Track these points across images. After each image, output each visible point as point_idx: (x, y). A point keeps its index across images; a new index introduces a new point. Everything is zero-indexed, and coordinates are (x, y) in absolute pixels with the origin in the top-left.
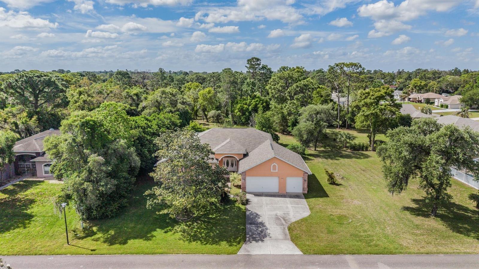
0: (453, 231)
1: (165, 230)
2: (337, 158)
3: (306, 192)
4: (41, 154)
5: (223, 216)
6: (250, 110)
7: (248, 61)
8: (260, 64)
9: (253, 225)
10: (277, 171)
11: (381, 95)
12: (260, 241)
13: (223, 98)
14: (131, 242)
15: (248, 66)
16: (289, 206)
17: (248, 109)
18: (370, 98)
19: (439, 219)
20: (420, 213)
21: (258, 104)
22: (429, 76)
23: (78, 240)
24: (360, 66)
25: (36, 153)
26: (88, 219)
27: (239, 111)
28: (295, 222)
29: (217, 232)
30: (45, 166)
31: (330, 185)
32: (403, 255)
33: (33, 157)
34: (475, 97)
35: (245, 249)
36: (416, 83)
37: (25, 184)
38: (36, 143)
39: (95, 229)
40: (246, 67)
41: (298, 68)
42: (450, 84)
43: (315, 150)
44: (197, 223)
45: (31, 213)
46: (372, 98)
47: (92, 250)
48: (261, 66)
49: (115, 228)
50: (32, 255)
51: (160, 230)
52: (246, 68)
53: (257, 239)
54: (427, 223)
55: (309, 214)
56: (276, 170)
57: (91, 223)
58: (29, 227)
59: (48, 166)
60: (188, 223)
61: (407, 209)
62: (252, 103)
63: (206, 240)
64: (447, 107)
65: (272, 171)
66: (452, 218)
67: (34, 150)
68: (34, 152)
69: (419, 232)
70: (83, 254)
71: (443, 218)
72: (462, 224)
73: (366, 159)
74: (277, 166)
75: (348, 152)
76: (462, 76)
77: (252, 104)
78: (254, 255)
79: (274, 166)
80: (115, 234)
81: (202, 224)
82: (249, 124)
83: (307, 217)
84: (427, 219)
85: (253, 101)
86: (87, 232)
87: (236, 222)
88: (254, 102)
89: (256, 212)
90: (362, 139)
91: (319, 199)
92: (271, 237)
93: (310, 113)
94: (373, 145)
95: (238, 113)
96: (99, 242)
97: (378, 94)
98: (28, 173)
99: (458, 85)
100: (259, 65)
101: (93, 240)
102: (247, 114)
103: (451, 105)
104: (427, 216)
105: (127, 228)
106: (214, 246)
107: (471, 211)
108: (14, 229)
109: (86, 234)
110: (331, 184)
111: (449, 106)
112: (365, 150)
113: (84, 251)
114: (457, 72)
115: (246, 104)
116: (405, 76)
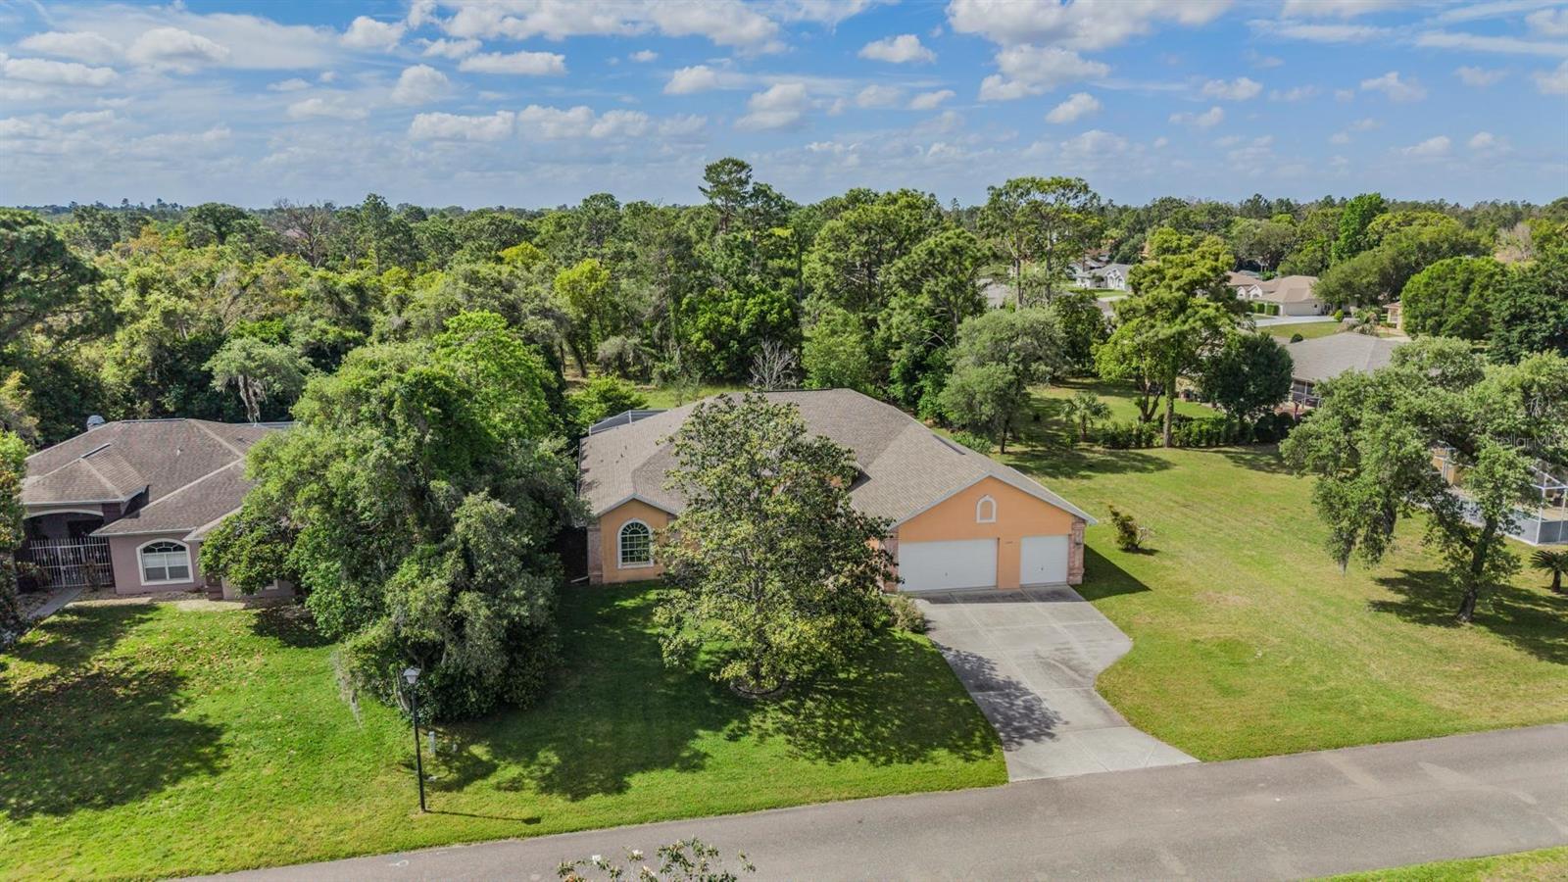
0: (1540, 659)
1: (727, 730)
2: (1082, 473)
3: (1079, 580)
4: (123, 509)
5: (882, 671)
6: (743, 332)
7: (709, 169)
8: (747, 182)
9: (992, 693)
10: (993, 520)
11: (1203, 275)
12: (1043, 737)
13: (648, 295)
14: (637, 781)
15: (708, 185)
16: (1057, 625)
17: (735, 330)
18: (1170, 287)
19: (1483, 628)
20: (1425, 615)
21: (769, 312)
22: (1198, 218)
23: (449, 795)
24: (1085, 189)
25: (105, 506)
26: (438, 720)
27: (706, 337)
28: (1107, 671)
29: (897, 722)
30: (147, 550)
31: (1127, 554)
32: (1463, 735)
33: (98, 523)
34: (1356, 281)
35: (1024, 766)
36: (1166, 241)
37: (83, 619)
38: (94, 471)
39: (479, 751)
40: (703, 190)
41: (905, 193)
42: (1260, 242)
43: (1003, 452)
44: (812, 699)
45: (201, 720)
46: (1175, 284)
47: (529, 821)
48: (749, 188)
49: (550, 741)
50: (320, 859)
51: (710, 733)
52: (701, 193)
53: (1031, 732)
54: (1459, 641)
55: (1132, 644)
56: (991, 517)
57: (455, 733)
58: (227, 768)
59: (160, 550)
60: (785, 704)
61: (1383, 606)
62: (747, 308)
63: (879, 750)
64: (1276, 311)
65: (978, 521)
66: (1512, 623)
67: (98, 496)
68: (99, 504)
69: (1458, 669)
70: (507, 837)
71: (1493, 624)
72: (1550, 637)
73: (1165, 472)
74: (994, 503)
75: (1098, 453)
76: (1275, 219)
77: (748, 311)
78: (1063, 781)
79: (987, 504)
80: (565, 762)
81: (831, 704)
82: (751, 377)
83: (1130, 652)
84: (1453, 631)
85: (751, 301)
86: (457, 763)
87: (932, 686)
88: (755, 304)
89: (970, 651)
90: (1123, 412)
91: (1127, 596)
92: (1067, 723)
93: (998, 336)
94: (1169, 430)
95: (704, 343)
96: (528, 794)
97: (1188, 275)
98: (69, 580)
99: (1283, 245)
100: (742, 183)
101: (498, 787)
102: (734, 345)
103: (1286, 304)
104: (1451, 622)
105: (593, 736)
106: (917, 764)
107: (1545, 600)
108: (176, 781)
109: (458, 770)
110: (1126, 550)
111: (1281, 307)
112: (1144, 445)
113: (498, 826)
114: (1258, 209)
115: (728, 314)
116: (1127, 220)
